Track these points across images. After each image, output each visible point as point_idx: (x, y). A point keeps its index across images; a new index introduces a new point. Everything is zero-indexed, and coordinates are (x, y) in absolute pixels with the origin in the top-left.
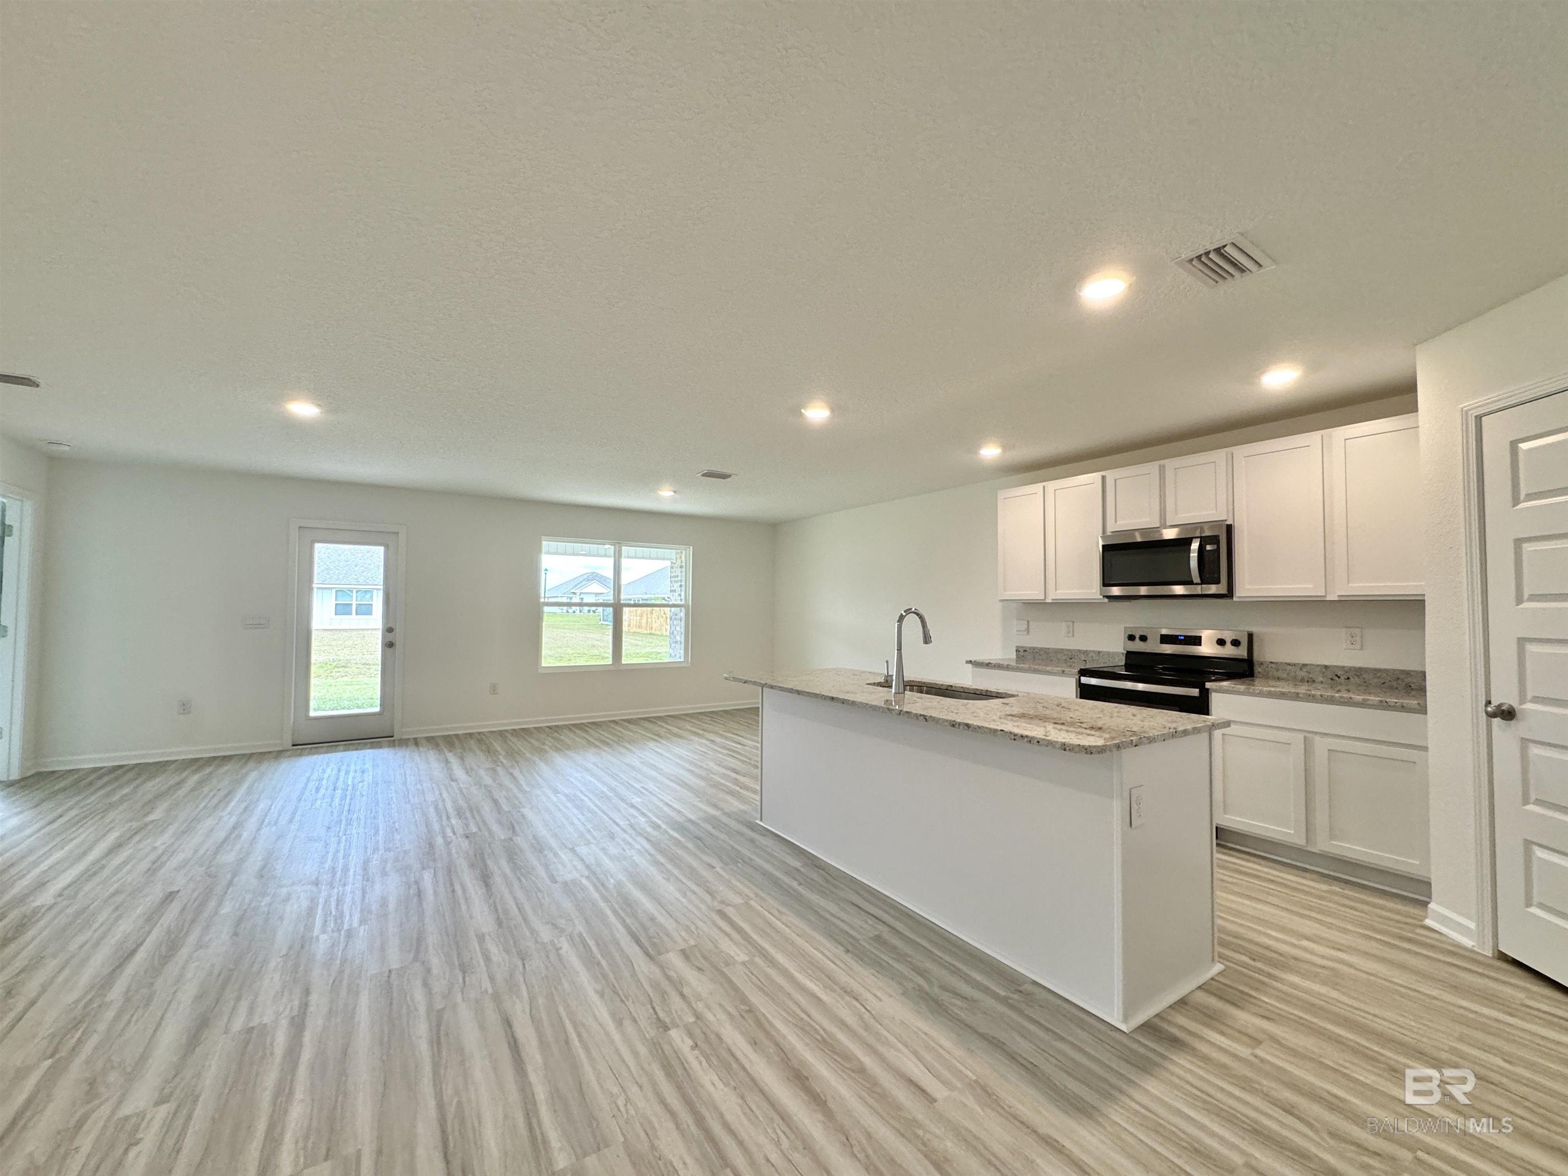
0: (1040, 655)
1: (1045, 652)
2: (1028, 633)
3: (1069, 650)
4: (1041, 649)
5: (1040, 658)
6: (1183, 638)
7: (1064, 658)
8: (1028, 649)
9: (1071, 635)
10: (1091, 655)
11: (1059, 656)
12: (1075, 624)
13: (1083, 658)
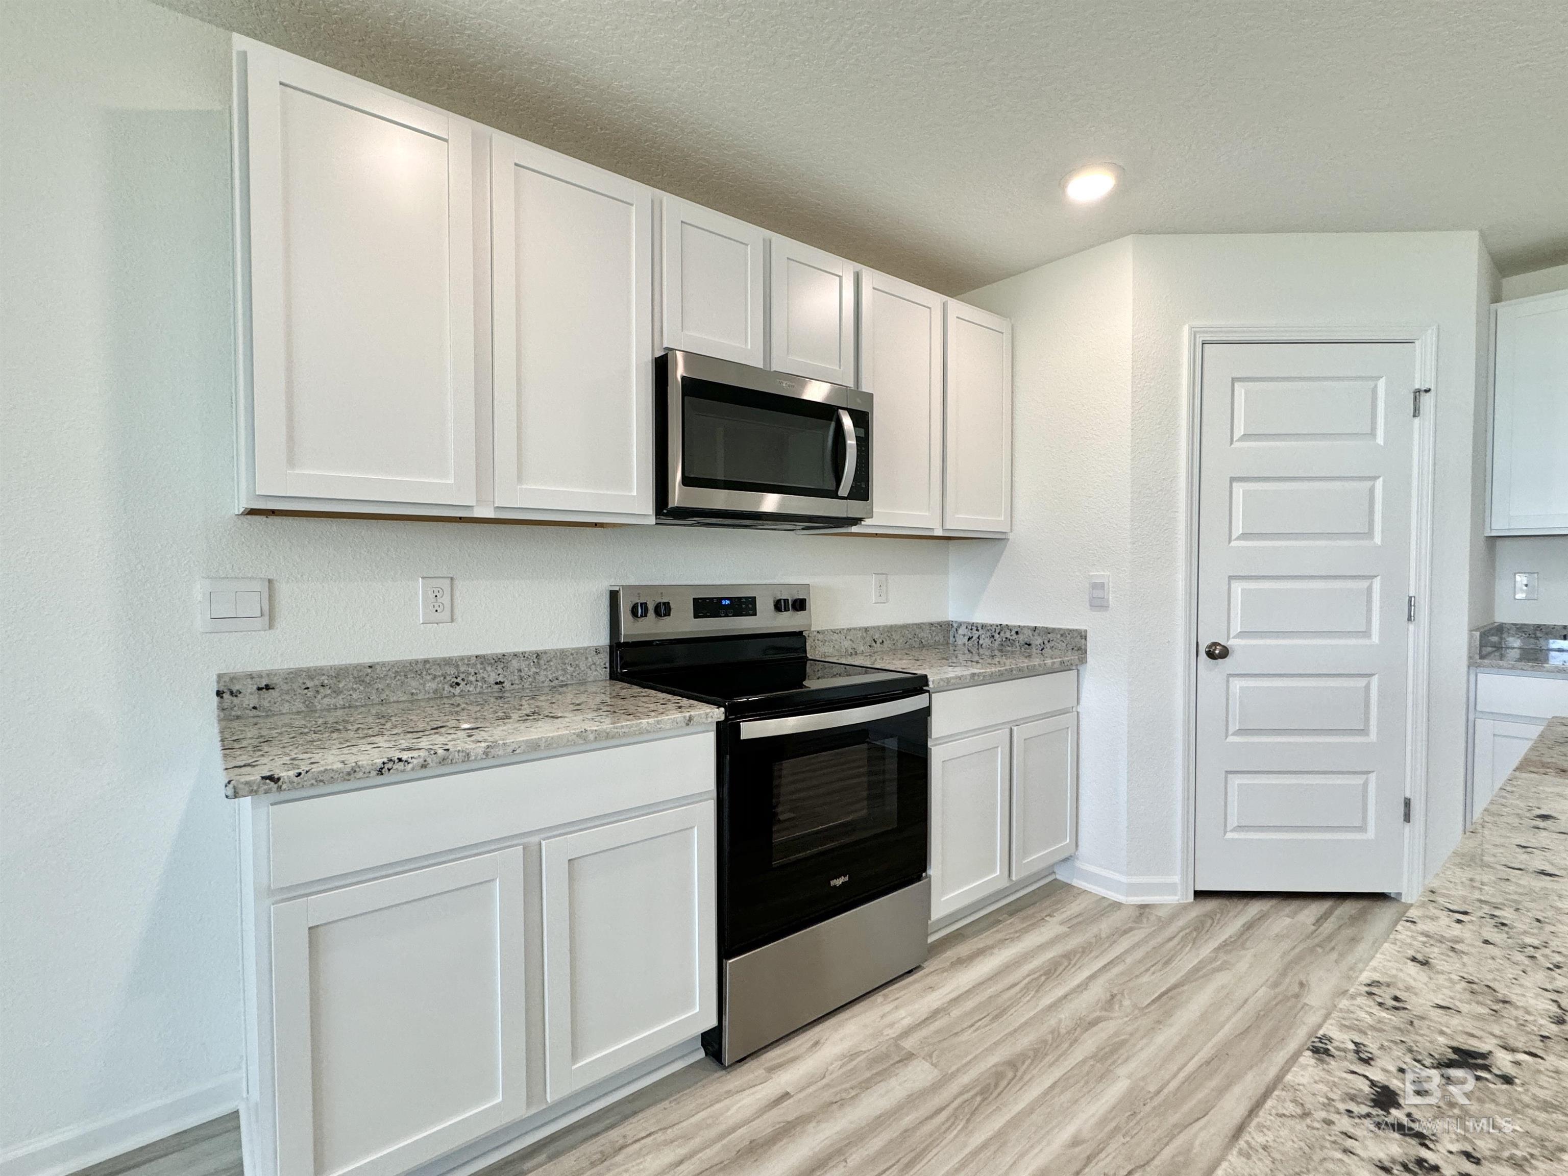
0: (337, 692)
1: (360, 680)
2: (271, 627)
3: (448, 662)
4: (340, 673)
5: (340, 701)
6: (728, 602)
7: (432, 686)
8: (275, 680)
9: (446, 615)
10: (515, 664)
11: (414, 684)
12: (459, 584)
13: (493, 678)
